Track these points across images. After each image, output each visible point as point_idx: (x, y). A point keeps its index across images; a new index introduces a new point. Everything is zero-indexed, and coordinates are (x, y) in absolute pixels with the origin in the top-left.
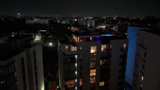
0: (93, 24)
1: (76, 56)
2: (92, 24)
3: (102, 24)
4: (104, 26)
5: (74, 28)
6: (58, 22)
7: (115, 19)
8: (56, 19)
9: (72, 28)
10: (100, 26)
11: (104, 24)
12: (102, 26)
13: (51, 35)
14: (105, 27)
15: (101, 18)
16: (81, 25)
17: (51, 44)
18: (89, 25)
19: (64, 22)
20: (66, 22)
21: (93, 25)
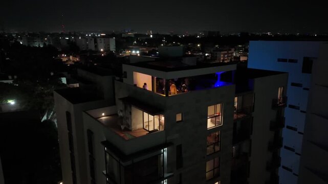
0: (113, 48)
1: (165, 152)
2: (109, 47)
3: (131, 47)
4: (136, 51)
5: (68, 56)
6: (21, 43)
7: (151, 36)
8: (13, 38)
9: (63, 57)
10: (127, 52)
11: (134, 47)
12: (131, 51)
13: (10, 77)
14: (138, 52)
15: (123, 35)
16: (84, 49)
17: (12, 102)
18: (102, 50)
19: (38, 44)
20: (45, 44)
21: (111, 50)
